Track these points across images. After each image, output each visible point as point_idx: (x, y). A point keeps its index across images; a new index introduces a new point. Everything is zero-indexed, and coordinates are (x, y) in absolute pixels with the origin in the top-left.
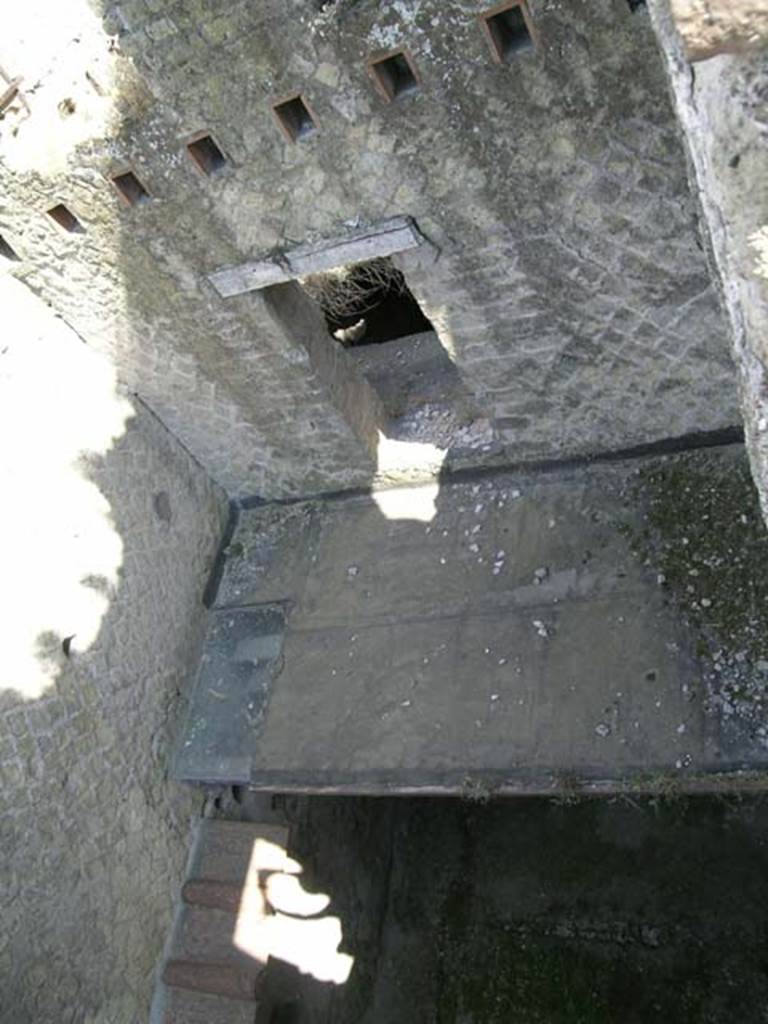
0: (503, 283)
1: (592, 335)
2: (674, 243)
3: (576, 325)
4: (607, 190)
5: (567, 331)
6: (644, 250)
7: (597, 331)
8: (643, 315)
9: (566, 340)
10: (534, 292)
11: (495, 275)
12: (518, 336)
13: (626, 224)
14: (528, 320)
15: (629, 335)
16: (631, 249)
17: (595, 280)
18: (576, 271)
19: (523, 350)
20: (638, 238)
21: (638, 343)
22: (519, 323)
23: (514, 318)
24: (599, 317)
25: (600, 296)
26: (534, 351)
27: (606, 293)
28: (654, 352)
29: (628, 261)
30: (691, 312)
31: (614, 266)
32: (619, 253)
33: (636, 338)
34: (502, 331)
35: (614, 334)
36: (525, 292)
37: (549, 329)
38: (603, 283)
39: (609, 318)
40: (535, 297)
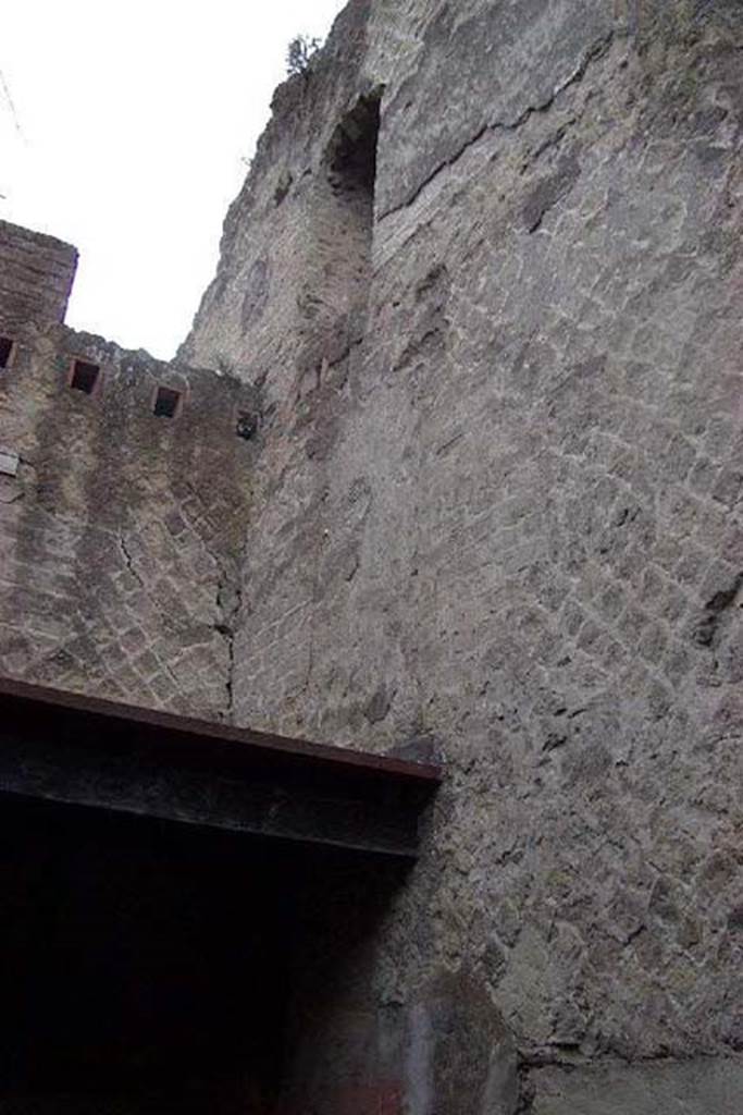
0: (53, 553)
1: (99, 642)
2: (203, 590)
3: (90, 625)
4: (174, 523)
5: (79, 627)
6: (179, 584)
7: (105, 641)
8: (151, 643)
9: (74, 635)
10: (72, 575)
11: (50, 541)
12: (34, 609)
13: (177, 557)
14: (51, 598)
15: (131, 658)
16: (169, 578)
17: (130, 590)
18: (118, 574)
19: (27, 627)
20: (177, 572)
21: (135, 670)
22: (43, 596)
23: (41, 590)
24: (114, 627)
25: (127, 607)
26: (36, 633)
27: (131, 606)
28: (145, 686)
29: (163, 586)
30: (191, 657)
31: (150, 585)
32: (159, 577)
33: (135, 664)
34: (21, 596)
35: (118, 650)
36: (66, 571)
37: (64, 617)
38: (134, 596)
39: (122, 632)
40: (71, 579)
